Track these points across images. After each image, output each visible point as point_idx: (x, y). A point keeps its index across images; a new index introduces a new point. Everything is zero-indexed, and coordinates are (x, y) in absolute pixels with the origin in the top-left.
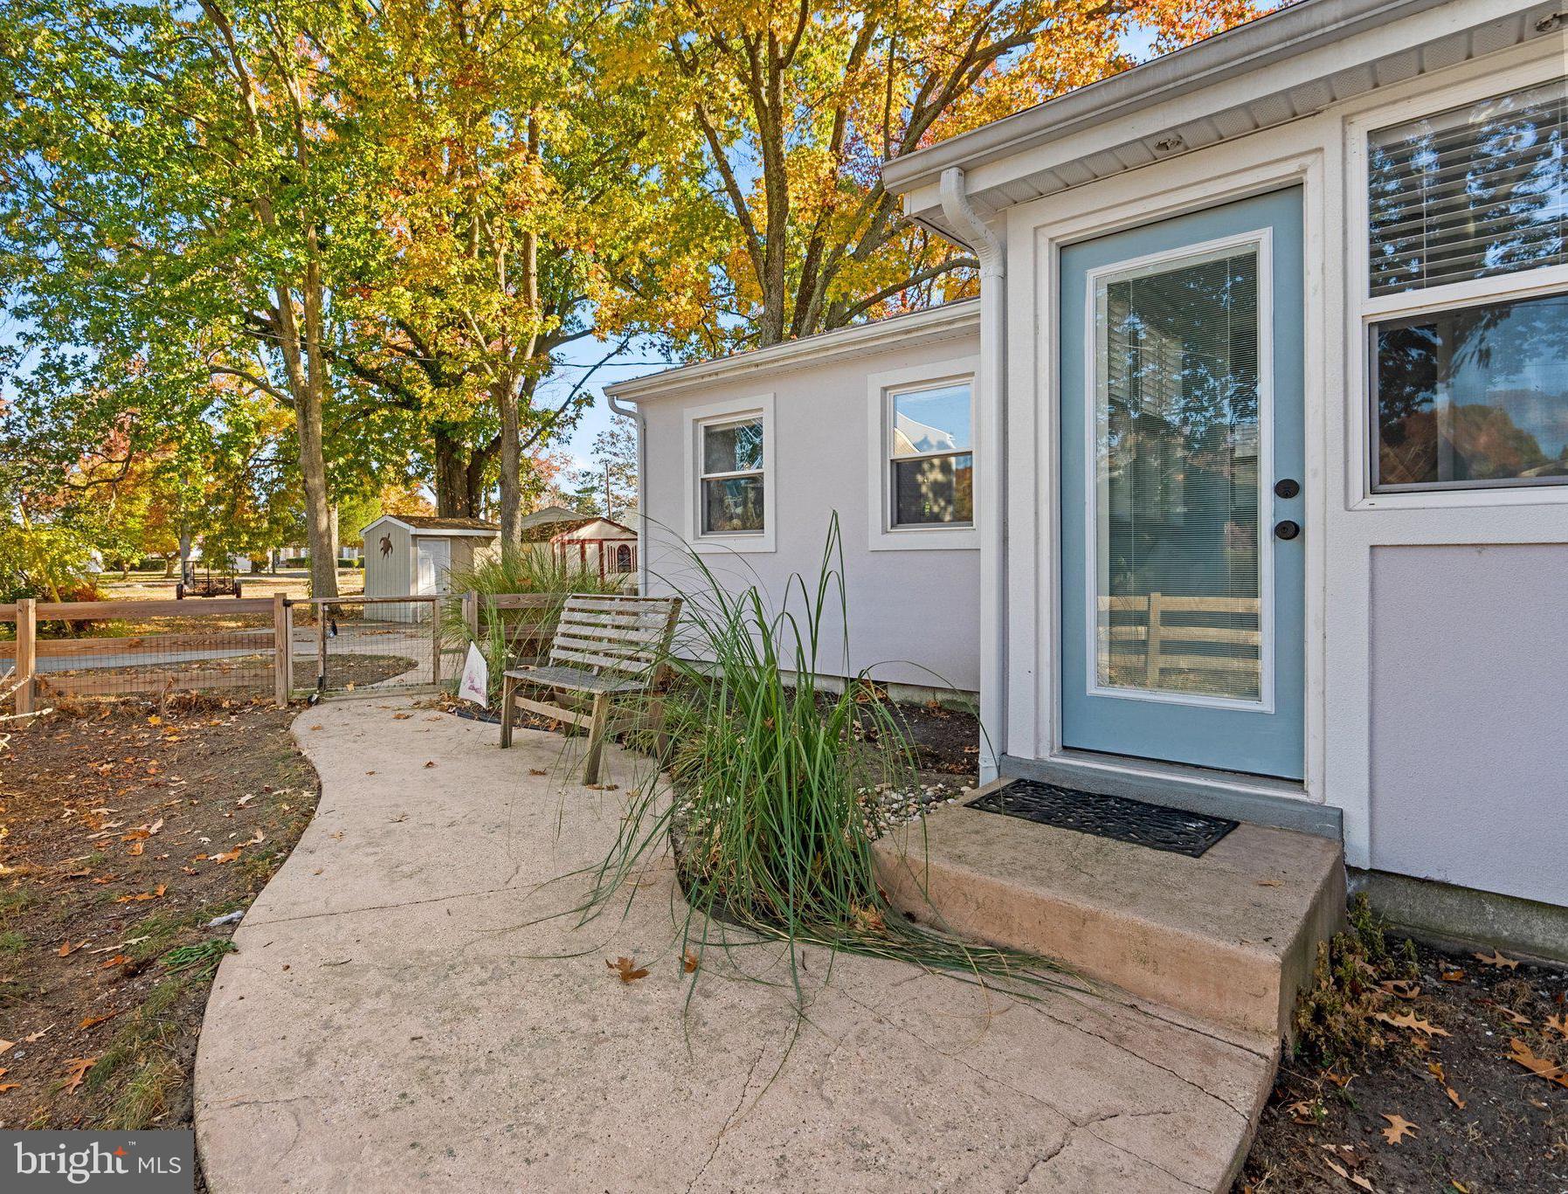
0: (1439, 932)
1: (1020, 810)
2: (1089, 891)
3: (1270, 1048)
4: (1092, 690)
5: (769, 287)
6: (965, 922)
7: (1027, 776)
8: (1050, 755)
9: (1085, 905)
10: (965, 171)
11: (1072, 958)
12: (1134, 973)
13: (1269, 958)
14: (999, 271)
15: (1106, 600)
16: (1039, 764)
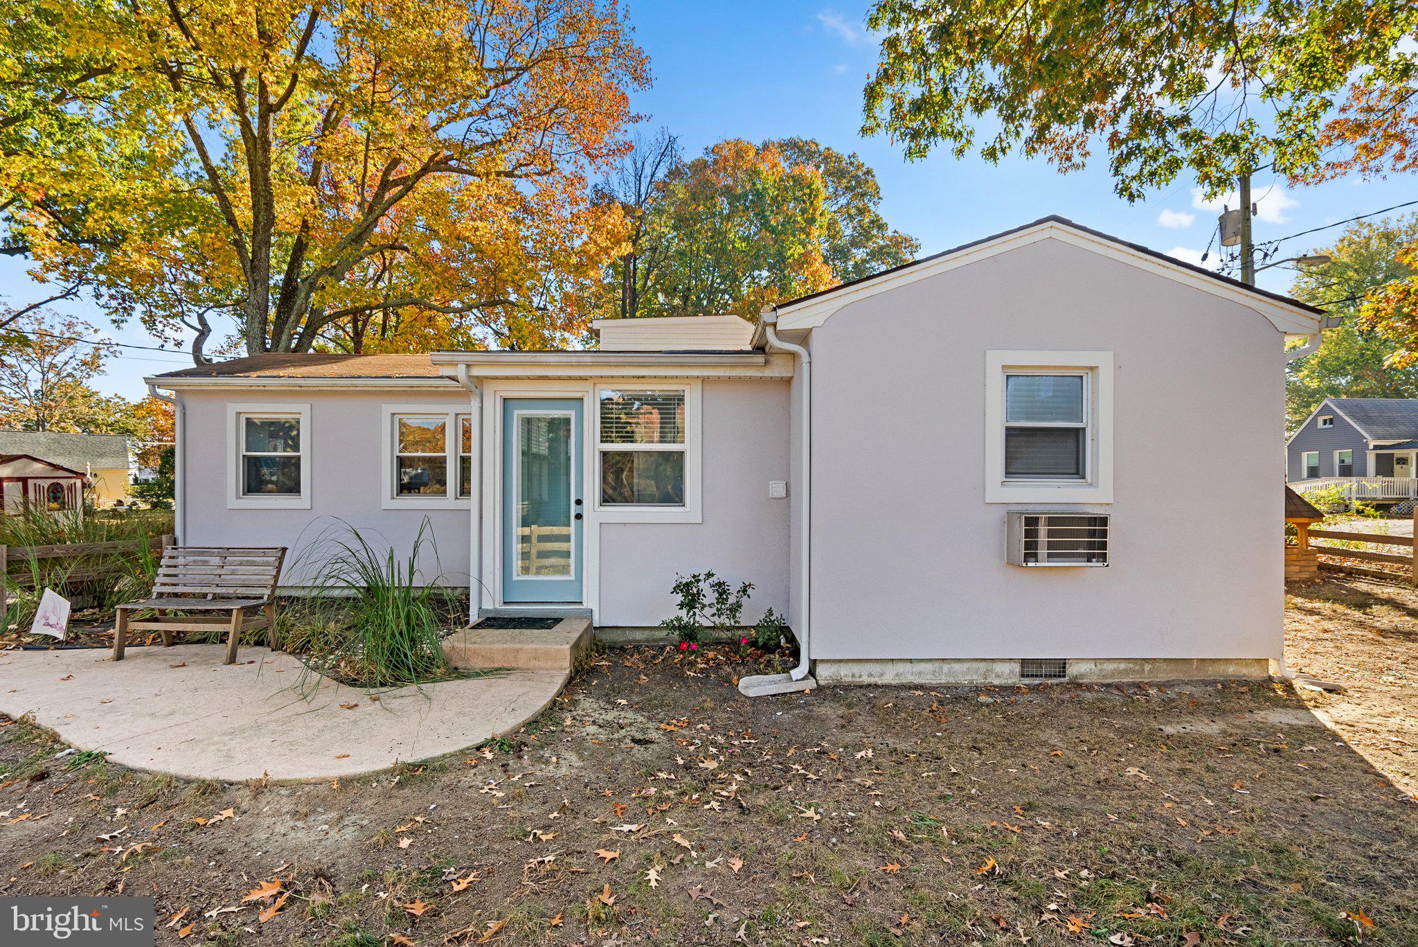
0: (615, 643)
1: (491, 627)
2: (519, 642)
3: (567, 671)
4: (515, 578)
5: (255, 282)
6: (477, 664)
7: (490, 616)
8: (499, 606)
9: (518, 646)
10: (468, 366)
11: (514, 665)
12: (534, 663)
13: (568, 647)
14: (480, 405)
15: (520, 546)
16: (496, 610)
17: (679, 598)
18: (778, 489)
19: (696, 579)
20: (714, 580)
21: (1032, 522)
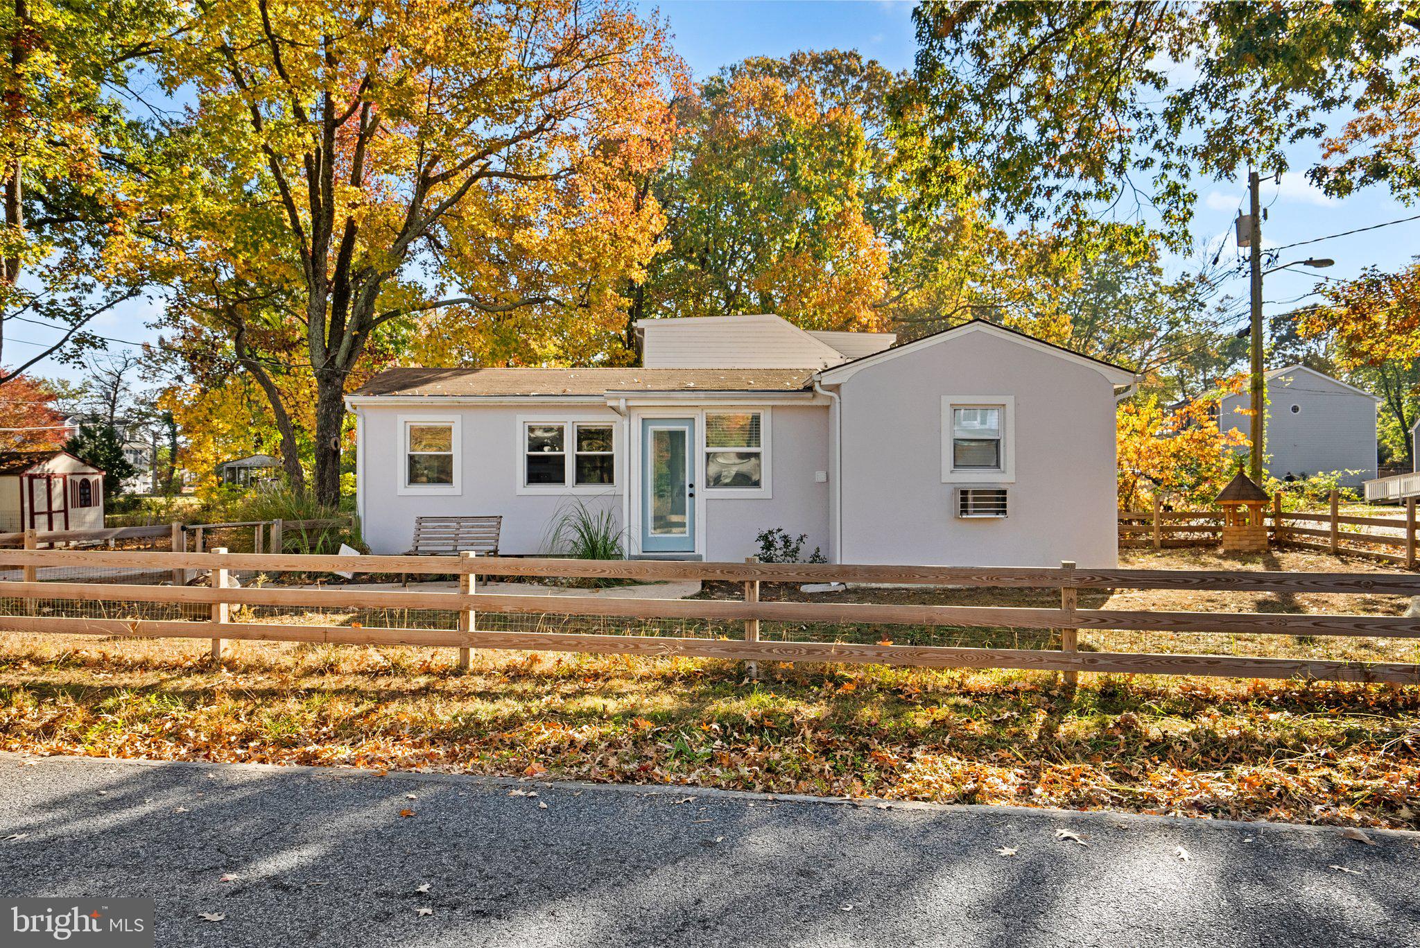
4: (650, 535)
5: (317, 286)
8: (641, 553)
16: (639, 556)
17: (762, 543)
18: (821, 477)
19: (771, 532)
20: (781, 533)
21: (964, 493)
